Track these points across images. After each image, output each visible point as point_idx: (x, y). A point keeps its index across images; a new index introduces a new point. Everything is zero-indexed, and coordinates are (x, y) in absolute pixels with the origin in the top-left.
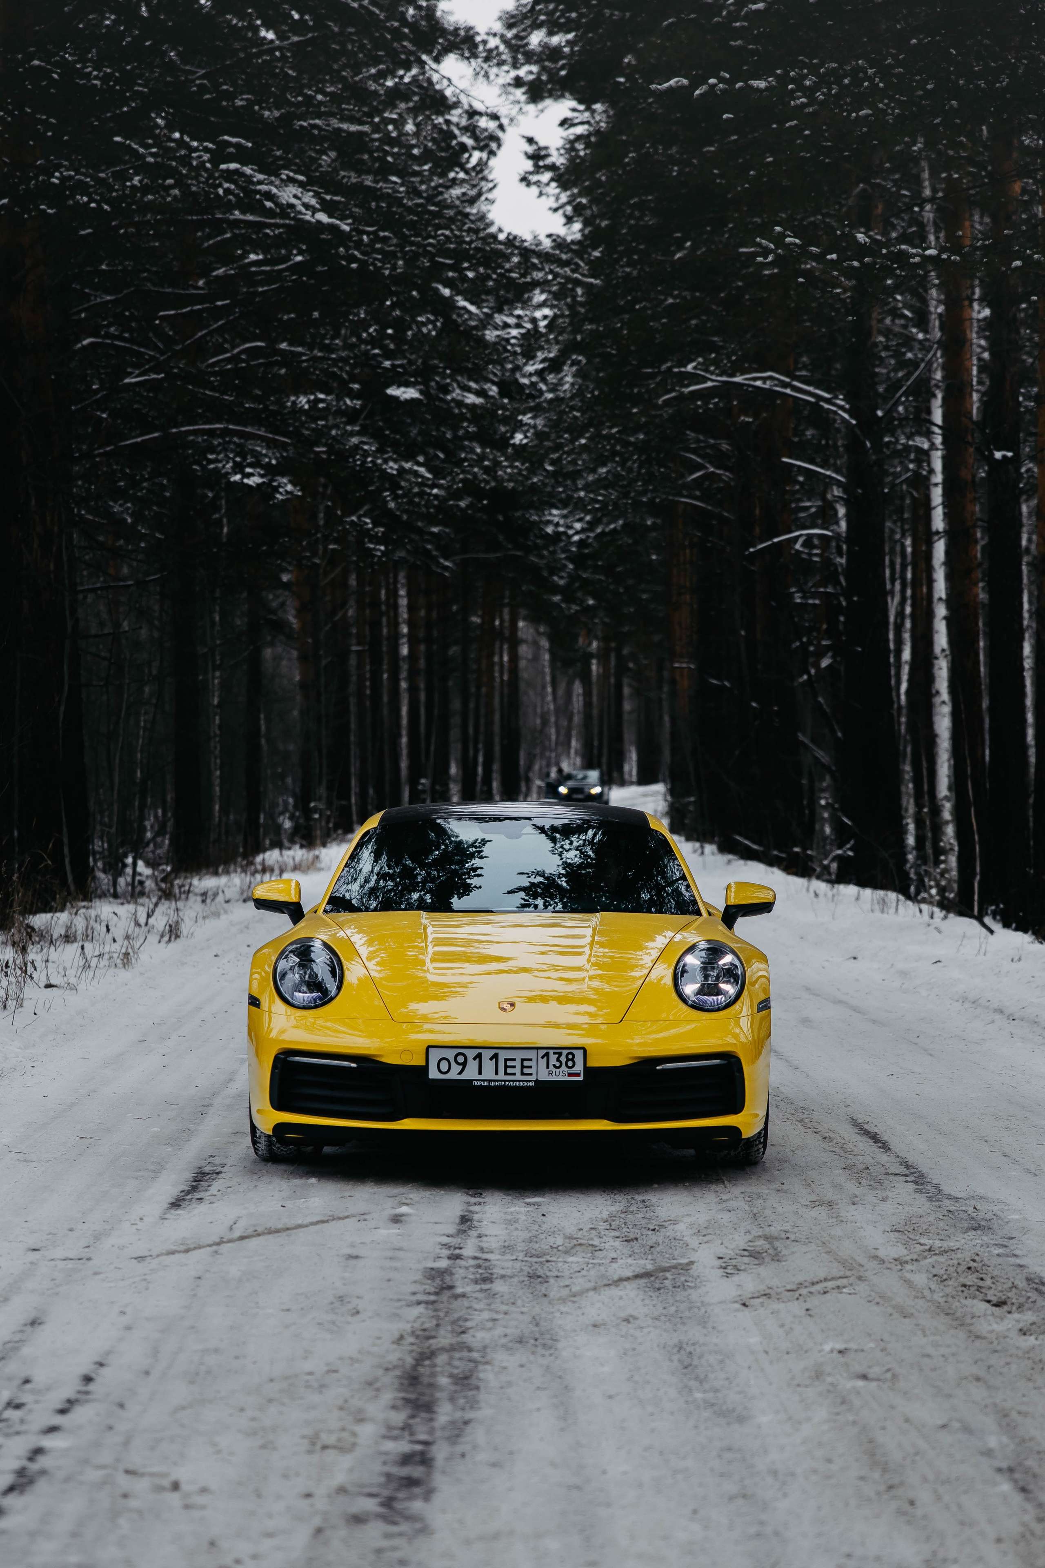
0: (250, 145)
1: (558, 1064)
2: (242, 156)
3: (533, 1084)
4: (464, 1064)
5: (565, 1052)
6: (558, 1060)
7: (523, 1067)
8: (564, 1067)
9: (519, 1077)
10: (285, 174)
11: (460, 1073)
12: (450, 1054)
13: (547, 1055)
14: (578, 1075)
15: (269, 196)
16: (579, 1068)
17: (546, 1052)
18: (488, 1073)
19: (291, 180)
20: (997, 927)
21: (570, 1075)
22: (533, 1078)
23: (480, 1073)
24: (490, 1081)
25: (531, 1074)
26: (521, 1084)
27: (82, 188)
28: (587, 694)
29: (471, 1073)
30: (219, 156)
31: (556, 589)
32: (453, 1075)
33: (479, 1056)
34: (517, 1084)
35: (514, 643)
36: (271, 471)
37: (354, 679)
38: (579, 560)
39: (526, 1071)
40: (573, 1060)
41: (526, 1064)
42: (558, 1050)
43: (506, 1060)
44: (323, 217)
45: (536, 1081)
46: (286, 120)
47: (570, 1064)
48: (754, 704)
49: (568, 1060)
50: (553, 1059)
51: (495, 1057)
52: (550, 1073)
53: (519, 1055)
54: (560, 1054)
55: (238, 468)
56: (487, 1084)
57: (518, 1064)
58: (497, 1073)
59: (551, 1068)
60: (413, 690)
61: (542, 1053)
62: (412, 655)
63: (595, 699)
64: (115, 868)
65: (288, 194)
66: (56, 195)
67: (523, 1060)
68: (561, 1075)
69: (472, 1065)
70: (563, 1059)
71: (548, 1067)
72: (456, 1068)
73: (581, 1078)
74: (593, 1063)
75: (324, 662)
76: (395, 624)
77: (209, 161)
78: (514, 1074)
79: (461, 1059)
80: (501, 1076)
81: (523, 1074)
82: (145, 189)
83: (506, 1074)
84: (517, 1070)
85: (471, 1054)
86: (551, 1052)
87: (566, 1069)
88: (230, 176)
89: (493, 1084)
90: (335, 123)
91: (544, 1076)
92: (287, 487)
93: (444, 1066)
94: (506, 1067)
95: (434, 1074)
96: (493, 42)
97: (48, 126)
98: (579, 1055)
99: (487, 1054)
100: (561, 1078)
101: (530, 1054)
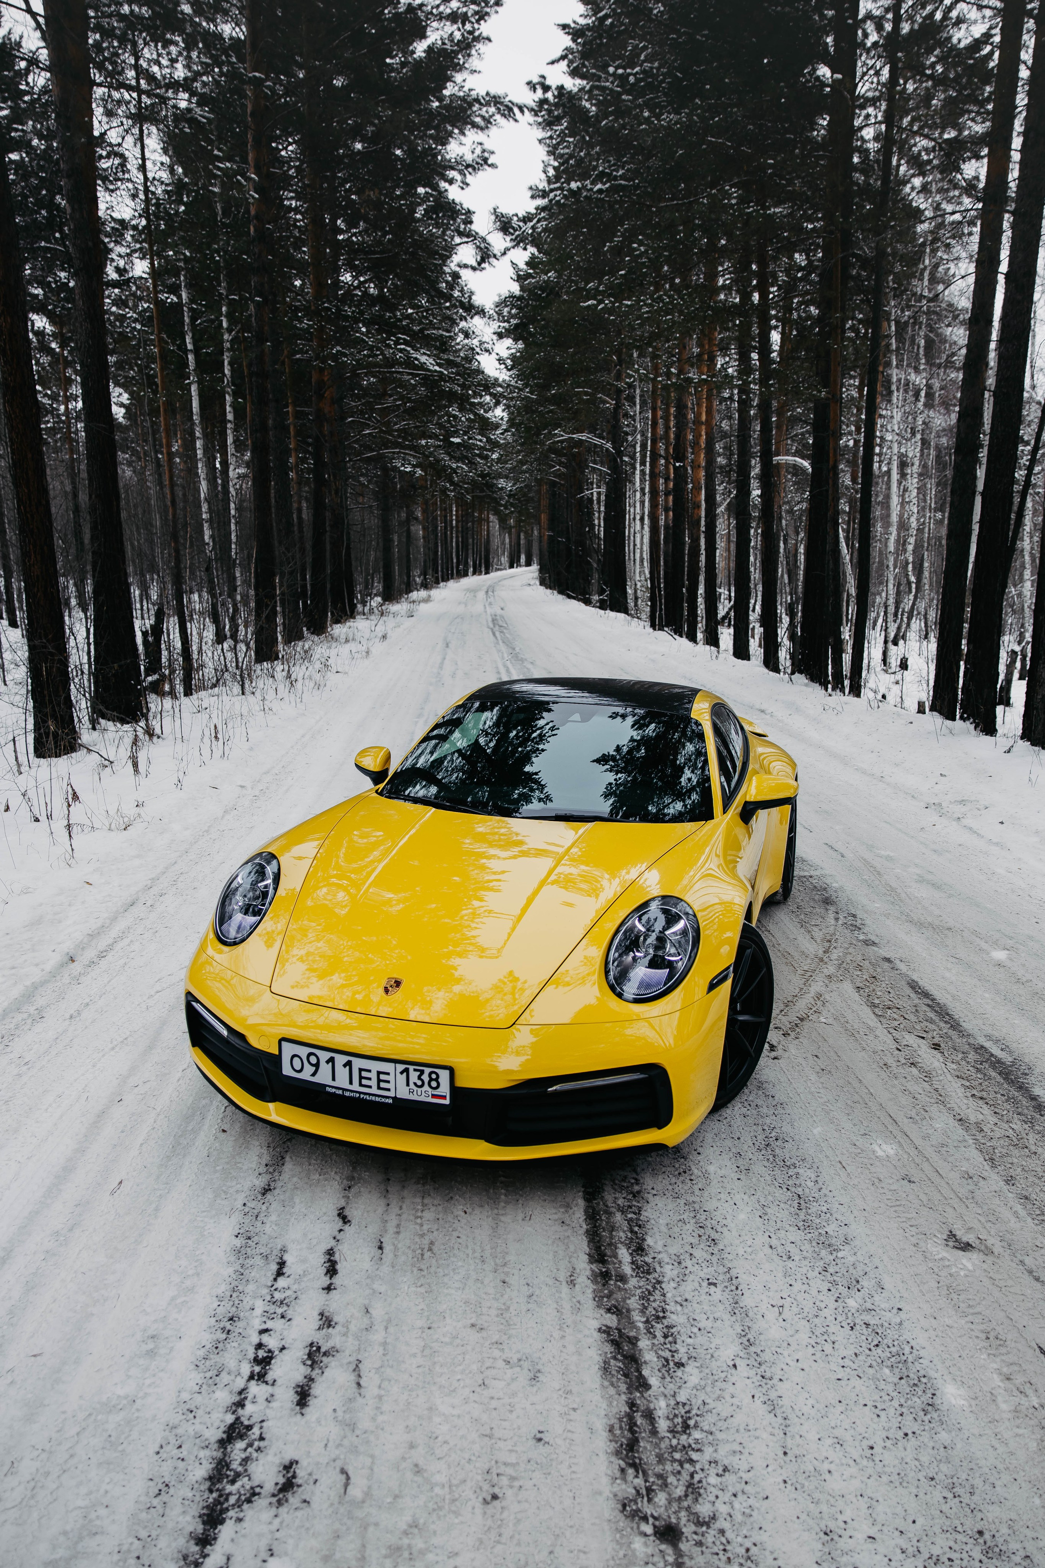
1: (419, 1083)
3: (391, 1101)
4: (317, 1066)
5: (427, 1070)
6: (419, 1078)
7: (379, 1081)
8: (426, 1087)
9: (374, 1091)
11: (313, 1075)
12: (303, 1051)
13: (406, 1070)
14: (444, 1097)
16: (445, 1089)
17: (407, 1064)
18: (342, 1080)
21: (434, 1096)
22: (392, 1094)
23: (334, 1079)
24: (344, 1090)
25: (389, 1090)
26: (378, 1099)
29: (324, 1077)
32: (306, 1075)
33: (331, 1060)
34: (373, 1098)
39: (383, 1085)
40: (437, 1080)
41: (382, 1077)
42: (420, 1067)
43: (361, 1070)
45: (395, 1098)
47: (434, 1084)
49: (431, 1080)
50: (414, 1076)
51: (349, 1064)
52: (411, 1092)
53: (375, 1066)
54: (422, 1072)
56: (340, 1092)
57: (373, 1075)
58: (351, 1083)
59: (412, 1086)
61: (401, 1067)
67: (379, 1073)
68: (424, 1095)
69: (326, 1069)
70: (425, 1077)
71: (408, 1085)
72: (309, 1070)
73: (447, 1102)
74: (463, 1082)
78: (370, 1087)
79: (313, 1060)
80: (356, 1087)
81: (379, 1088)
83: (361, 1085)
84: (373, 1083)
85: (324, 1056)
86: (411, 1068)
87: (430, 1090)
89: (347, 1094)
91: (403, 1093)
93: (297, 1064)
94: (361, 1078)
95: (287, 1070)
98: (444, 1075)
99: (340, 1060)
100: (423, 1099)
101: (387, 1067)
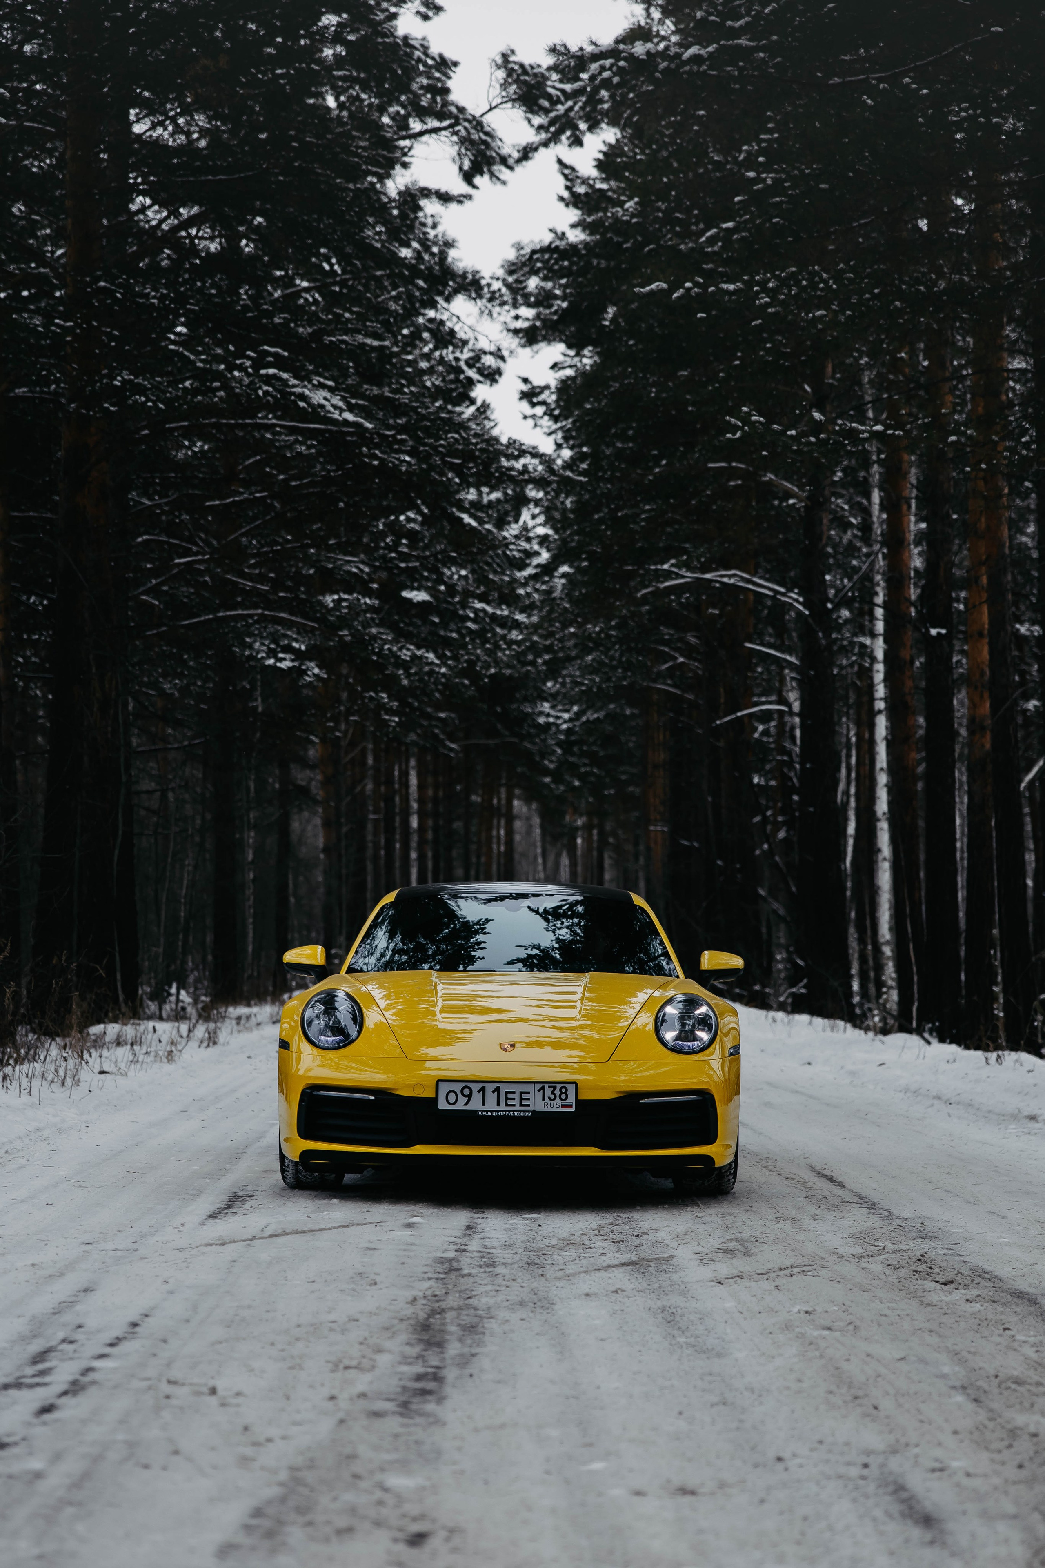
0: (286, 354)
1: (552, 1097)
2: (280, 363)
3: (528, 1114)
4: (470, 1096)
5: (558, 1086)
6: (553, 1093)
7: (521, 1099)
8: (558, 1100)
9: (518, 1108)
10: (316, 380)
11: (466, 1104)
12: (457, 1087)
13: (543, 1088)
14: (571, 1106)
15: (302, 397)
16: (571, 1100)
17: (541, 1085)
18: (491, 1104)
19: (322, 386)
20: (934, 1041)
21: (563, 1106)
22: (531, 1109)
23: (484, 1104)
24: (492, 1111)
25: (528, 1106)
26: (520, 1114)
27: (142, 391)
28: (573, 864)
29: (476, 1104)
30: (259, 364)
31: (546, 772)
32: (460, 1106)
33: (483, 1089)
34: (516, 1114)
35: (510, 818)
36: (299, 655)
37: (370, 845)
38: (566, 746)
39: (524, 1102)
40: (566, 1093)
41: (524, 1096)
42: (553, 1085)
43: (507, 1093)
44: (349, 416)
45: (534, 1112)
46: (317, 336)
47: (563, 1096)
48: (719, 863)
49: (561, 1093)
50: (548, 1092)
51: (497, 1090)
52: (546, 1105)
53: (518, 1088)
54: (555, 1088)
55: (272, 653)
56: (489, 1113)
57: (516, 1096)
58: (498, 1105)
59: (546, 1100)
60: (422, 858)
61: (538, 1086)
62: (422, 828)
63: (579, 869)
64: (161, 996)
65: (319, 397)
66: (118, 395)
67: (521, 1093)
68: (556, 1107)
69: (477, 1097)
70: (557, 1092)
71: (543, 1099)
72: (462, 1100)
73: (573, 1109)
74: (585, 1096)
75: (344, 829)
76: (406, 799)
77: (251, 367)
78: (513, 1105)
79: (467, 1092)
80: (502, 1107)
81: (521, 1105)
82: (195, 392)
83: (507, 1105)
84: (517, 1102)
85: (475, 1087)
86: (547, 1086)
87: (560, 1101)
88: (268, 380)
89: (495, 1114)
90: (360, 338)
91: (540, 1107)
92: (314, 669)
93: (452, 1098)
94: (507, 1099)
95: (442, 1105)
96: (496, 285)
97: (112, 338)
98: (571, 1089)
99: (490, 1087)
100: (555, 1109)
101: (529, 1088)
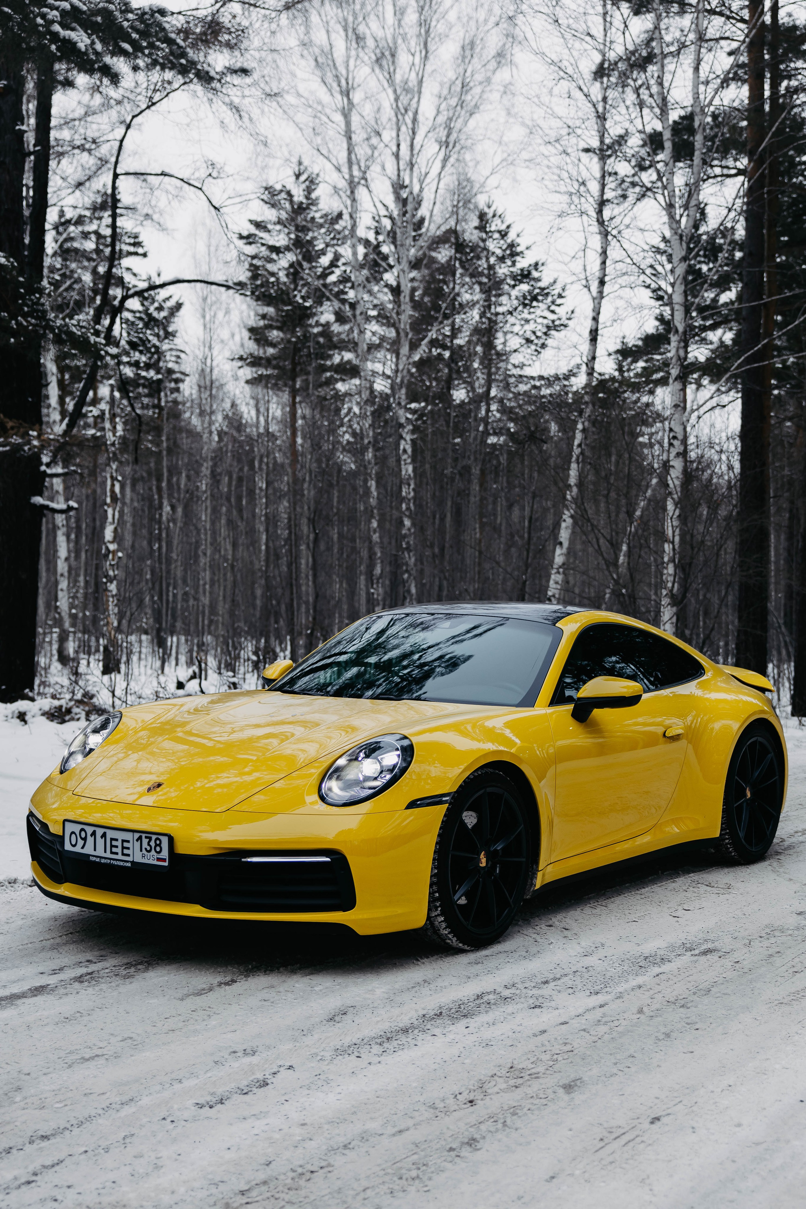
1: (149, 848)
3: (129, 865)
4: (85, 839)
5: (154, 837)
6: (149, 844)
7: (123, 848)
8: (153, 852)
9: (120, 857)
11: (83, 847)
12: (77, 828)
13: (140, 838)
14: (164, 860)
16: (165, 853)
18: (100, 850)
21: (159, 859)
22: (130, 859)
23: (95, 849)
24: (101, 857)
25: (128, 855)
26: (121, 864)
29: (89, 850)
32: (78, 849)
33: (94, 834)
34: (119, 863)
39: (125, 851)
40: (160, 845)
41: (125, 845)
42: (149, 834)
43: (112, 839)
45: (133, 862)
47: (158, 849)
49: (156, 845)
50: (145, 841)
51: (104, 835)
52: (143, 857)
53: (121, 836)
54: (150, 839)
56: (98, 860)
57: (119, 843)
58: (106, 851)
59: (144, 851)
61: (137, 835)
67: (123, 841)
68: (151, 859)
69: (90, 842)
70: (153, 844)
71: (141, 850)
72: (80, 843)
73: (166, 864)
74: (181, 849)
78: (117, 854)
79: (83, 835)
80: (108, 855)
81: (123, 854)
83: (111, 852)
84: (119, 850)
85: (89, 830)
86: (144, 835)
87: (155, 854)
89: (103, 861)
91: (138, 858)
93: (73, 839)
94: (112, 846)
95: (67, 846)
98: (165, 841)
99: (100, 832)
100: (151, 862)
101: (128, 836)
